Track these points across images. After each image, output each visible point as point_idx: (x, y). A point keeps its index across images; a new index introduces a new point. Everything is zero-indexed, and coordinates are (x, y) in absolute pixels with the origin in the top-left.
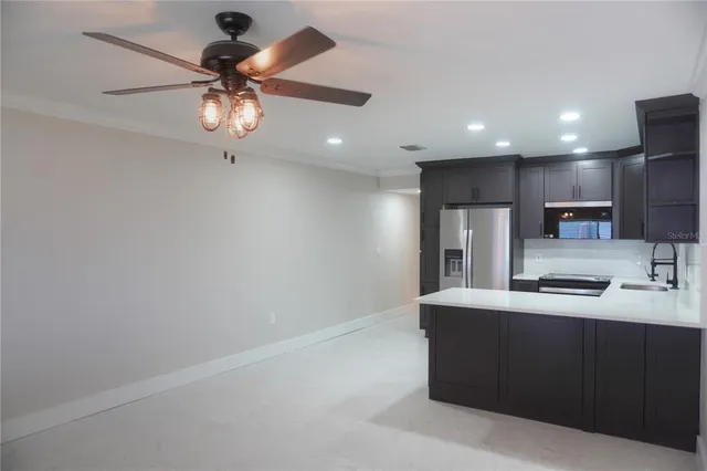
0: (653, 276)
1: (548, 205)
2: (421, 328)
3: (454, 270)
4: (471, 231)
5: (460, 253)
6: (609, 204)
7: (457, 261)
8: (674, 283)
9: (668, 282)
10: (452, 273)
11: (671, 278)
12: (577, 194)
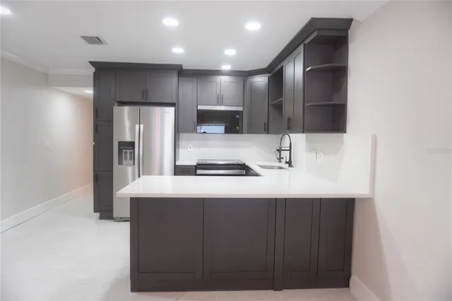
0: (280, 159)
1: (200, 107)
2: (95, 211)
3: (126, 159)
4: (142, 126)
5: (132, 145)
6: (240, 109)
7: (128, 151)
8: (289, 163)
9: (286, 163)
10: (124, 162)
11: (288, 160)
12: (220, 101)
